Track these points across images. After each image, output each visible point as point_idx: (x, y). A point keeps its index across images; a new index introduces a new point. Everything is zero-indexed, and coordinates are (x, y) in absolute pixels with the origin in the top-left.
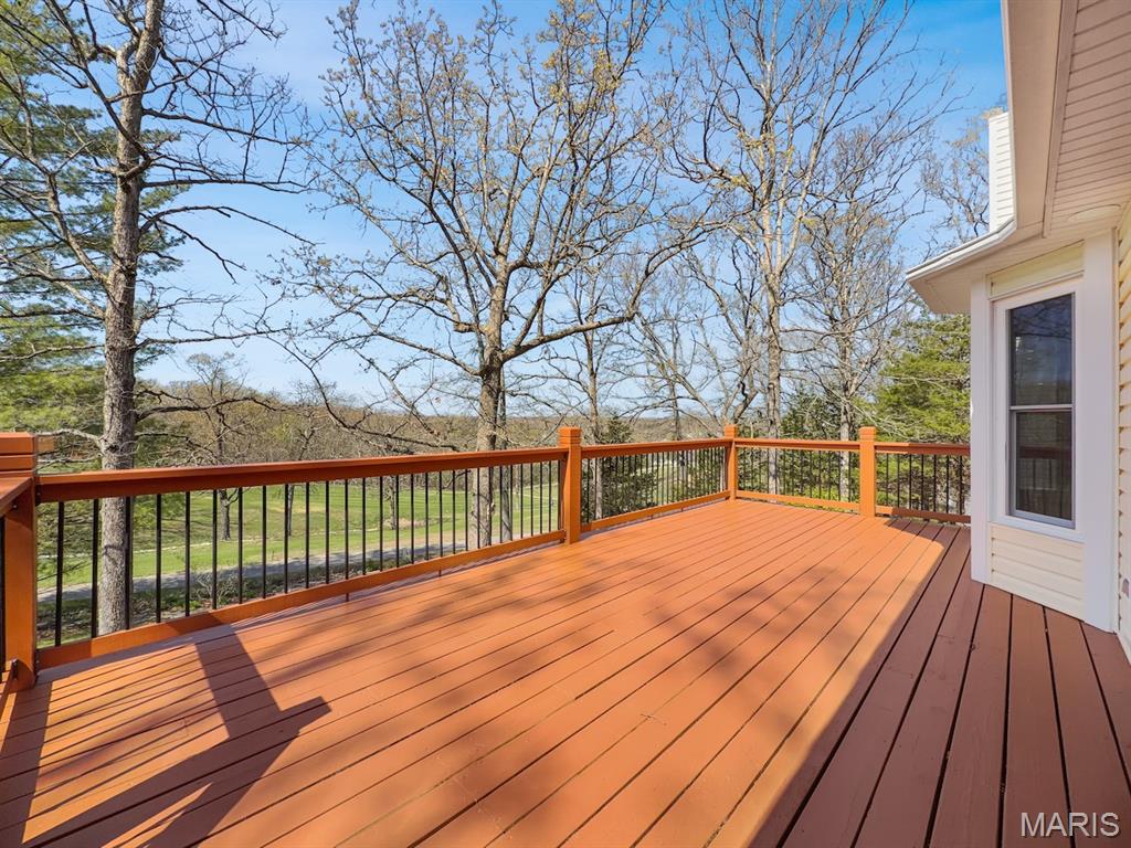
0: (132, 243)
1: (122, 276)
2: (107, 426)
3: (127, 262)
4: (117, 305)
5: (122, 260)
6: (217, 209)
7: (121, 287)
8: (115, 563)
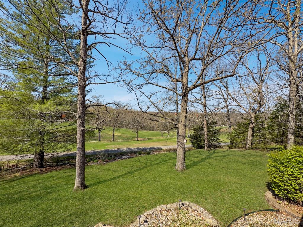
0: (85, 52)
1: (82, 63)
2: (78, 110)
3: (84, 58)
4: (81, 72)
5: (82, 57)
6: (106, 43)
7: (82, 66)
8: (80, 153)
